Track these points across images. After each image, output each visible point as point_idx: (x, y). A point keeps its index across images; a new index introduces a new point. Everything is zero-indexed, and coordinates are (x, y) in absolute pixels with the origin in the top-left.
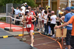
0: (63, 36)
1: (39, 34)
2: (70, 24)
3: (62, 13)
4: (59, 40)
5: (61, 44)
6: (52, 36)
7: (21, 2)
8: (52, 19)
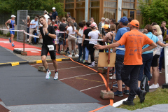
0: (109, 66)
1: (70, 60)
3: (108, 26)
4: (102, 72)
5: (106, 78)
6: (90, 64)
7: (42, 8)
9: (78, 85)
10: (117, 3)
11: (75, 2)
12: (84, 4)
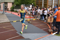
0: (51, 22)
1: (38, 20)
2: (56, 15)
4: (48, 23)
7: (29, 4)
10: (52, 2)
11: (39, 2)
12: (42, 2)
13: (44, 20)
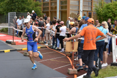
0: (73, 51)
1: (46, 47)
4: (69, 55)
5: (72, 60)
7: (26, 10)
8: (61, 31)
9: (52, 65)
10: (79, 7)
11: (50, 6)
12: (56, 8)
13: (60, 48)
